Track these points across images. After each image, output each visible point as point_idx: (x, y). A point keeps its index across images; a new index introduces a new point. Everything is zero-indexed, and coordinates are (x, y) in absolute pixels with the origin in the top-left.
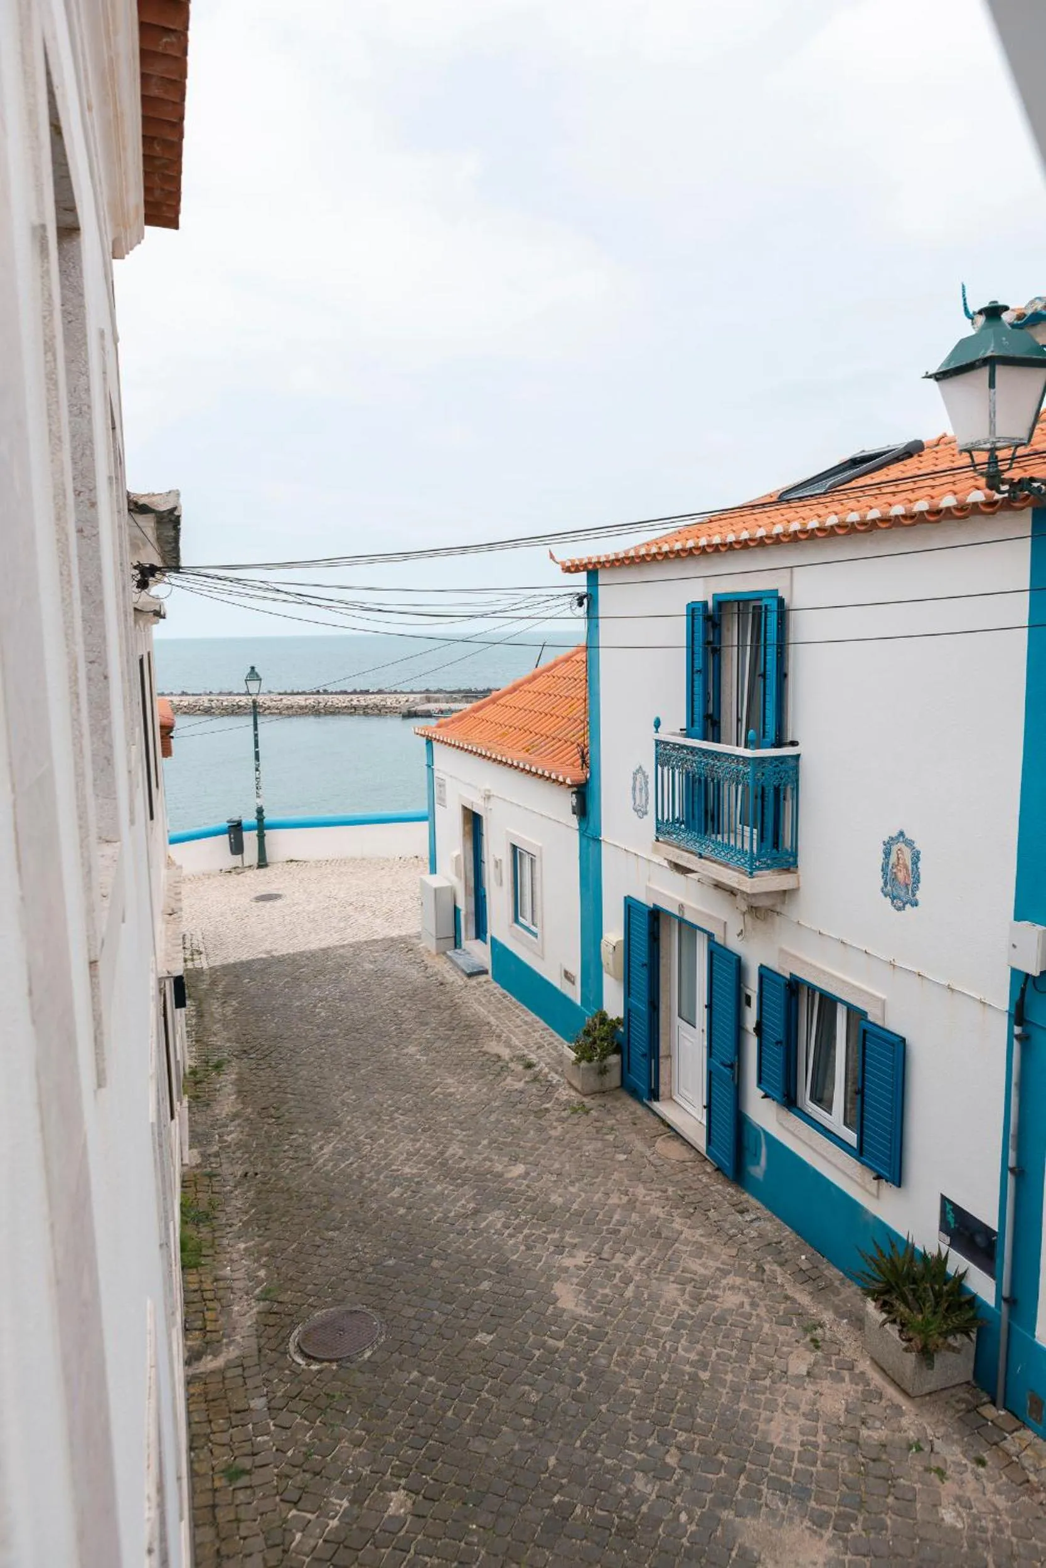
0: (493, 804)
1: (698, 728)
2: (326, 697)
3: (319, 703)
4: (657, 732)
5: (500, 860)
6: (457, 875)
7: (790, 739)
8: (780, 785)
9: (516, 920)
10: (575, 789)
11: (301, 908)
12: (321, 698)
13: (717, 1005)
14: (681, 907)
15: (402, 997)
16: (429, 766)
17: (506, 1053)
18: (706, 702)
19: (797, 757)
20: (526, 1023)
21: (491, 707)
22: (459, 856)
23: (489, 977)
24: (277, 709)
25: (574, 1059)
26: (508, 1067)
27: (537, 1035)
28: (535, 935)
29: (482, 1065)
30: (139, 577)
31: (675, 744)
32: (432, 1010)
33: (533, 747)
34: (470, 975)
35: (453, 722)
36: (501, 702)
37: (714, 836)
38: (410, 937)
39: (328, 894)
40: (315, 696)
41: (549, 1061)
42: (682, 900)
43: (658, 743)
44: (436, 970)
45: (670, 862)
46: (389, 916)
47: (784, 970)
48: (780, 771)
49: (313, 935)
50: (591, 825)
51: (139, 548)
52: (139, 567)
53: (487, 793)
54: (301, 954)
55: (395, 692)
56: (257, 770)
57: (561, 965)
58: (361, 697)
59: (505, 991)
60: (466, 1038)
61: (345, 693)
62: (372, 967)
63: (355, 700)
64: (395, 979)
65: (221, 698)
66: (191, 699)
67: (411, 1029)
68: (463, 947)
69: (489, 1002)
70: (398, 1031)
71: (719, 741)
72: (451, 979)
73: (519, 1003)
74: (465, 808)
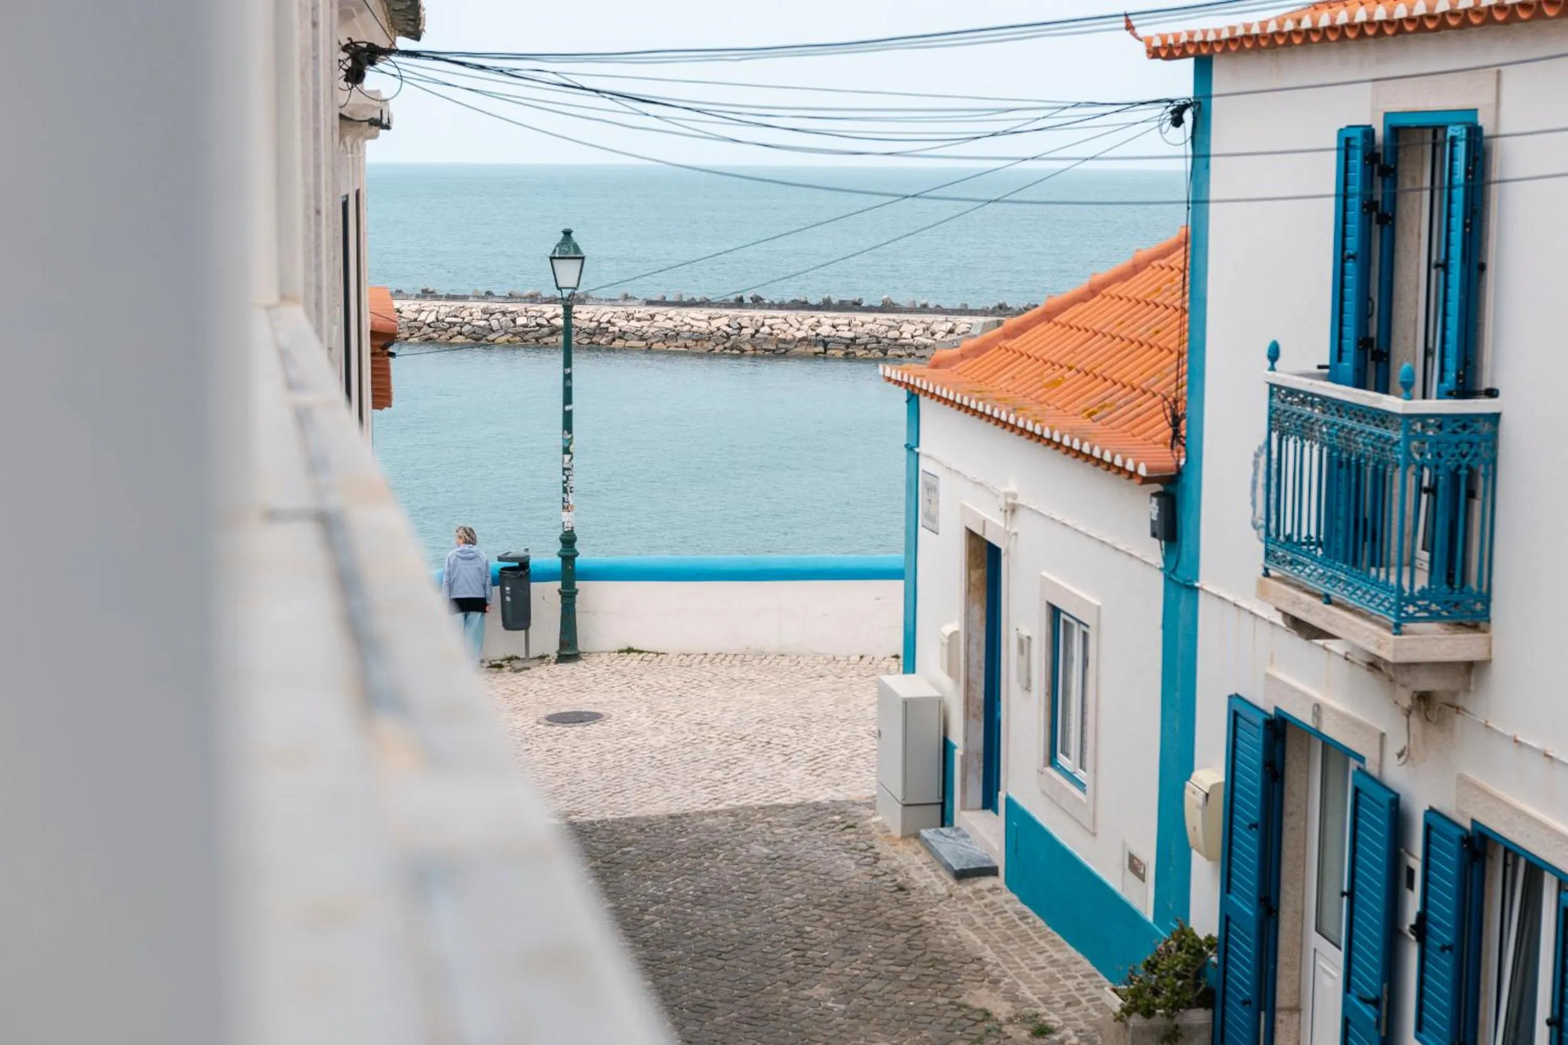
0: (1023, 523)
1: (1348, 364)
2: (758, 314)
3: (741, 328)
4: (1272, 369)
5: (1029, 638)
6: (950, 673)
7: (1486, 384)
8: (1459, 467)
9: (1052, 760)
10: (1158, 488)
11: (639, 741)
12: (745, 316)
13: (1363, 892)
14: (1318, 708)
15: (818, 906)
16: (910, 448)
17: (1001, 1009)
18: (1364, 315)
19: (1495, 418)
20: (1053, 962)
21: (1042, 328)
22: (956, 633)
23: (1000, 881)
24: (641, 339)
25: (1117, 1009)
26: (1000, 1031)
27: (1071, 984)
28: (1081, 785)
29: (951, 1024)
30: (349, 63)
31: (1307, 394)
32: (873, 930)
33: (1103, 407)
34: (962, 875)
35: (963, 357)
36: (1063, 318)
37: (1373, 571)
38: (854, 804)
39: (699, 718)
40: (731, 312)
41: (1083, 1026)
42: (1318, 695)
43: (1274, 390)
44: (895, 864)
45: (1285, 615)
46: (817, 764)
47: (1462, 813)
48: (1460, 442)
49: (657, 791)
50: (1184, 558)
51: (353, 16)
52: (351, 48)
53: (1010, 500)
54: (630, 822)
55: (924, 309)
56: (566, 451)
57: (1124, 844)
58: (842, 318)
59: (1026, 909)
60: (931, 979)
61: (803, 305)
62: (765, 851)
63: (827, 323)
64: (809, 875)
65: (511, 307)
66: (444, 308)
67: (823, 958)
68: (956, 824)
69: (991, 925)
70: (799, 960)
71: (1386, 391)
72: (923, 883)
73: (1049, 930)
74: (971, 535)
